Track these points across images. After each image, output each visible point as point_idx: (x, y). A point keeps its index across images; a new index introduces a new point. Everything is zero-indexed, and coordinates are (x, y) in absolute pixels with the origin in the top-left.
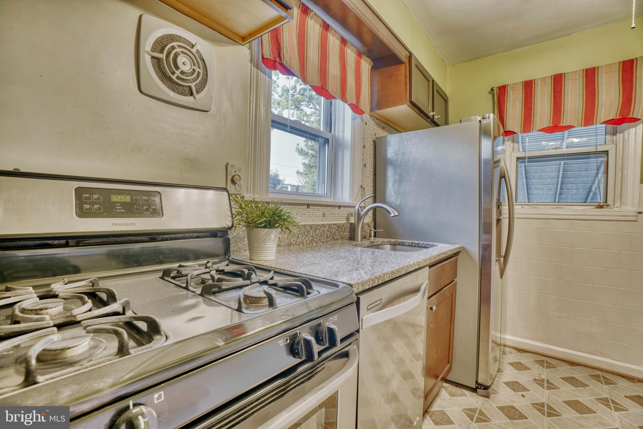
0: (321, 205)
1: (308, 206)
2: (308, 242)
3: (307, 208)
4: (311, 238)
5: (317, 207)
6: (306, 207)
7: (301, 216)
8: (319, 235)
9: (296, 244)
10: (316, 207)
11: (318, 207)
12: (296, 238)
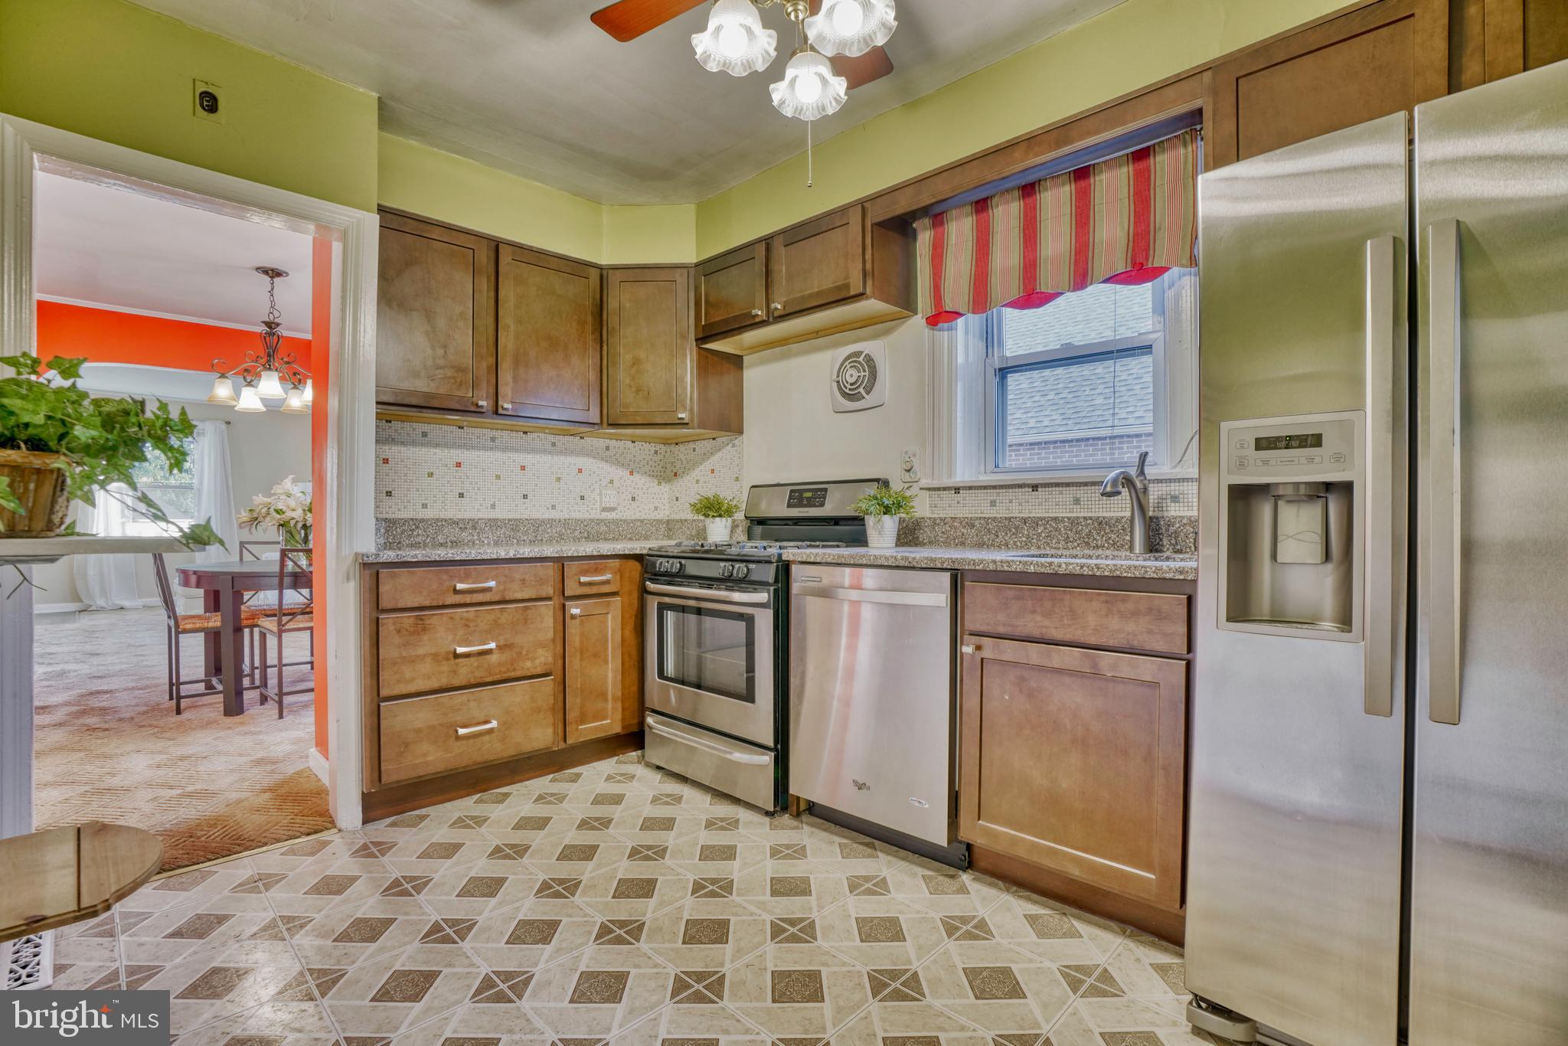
0: (1068, 485)
1: (1035, 487)
2: (1019, 544)
3: (1033, 490)
4: (1024, 539)
5: (1057, 489)
6: (1031, 490)
7: (1020, 504)
8: (1043, 535)
9: (993, 545)
10: (1054, 489)
11: (1061, 489)
12: (993, 536)
